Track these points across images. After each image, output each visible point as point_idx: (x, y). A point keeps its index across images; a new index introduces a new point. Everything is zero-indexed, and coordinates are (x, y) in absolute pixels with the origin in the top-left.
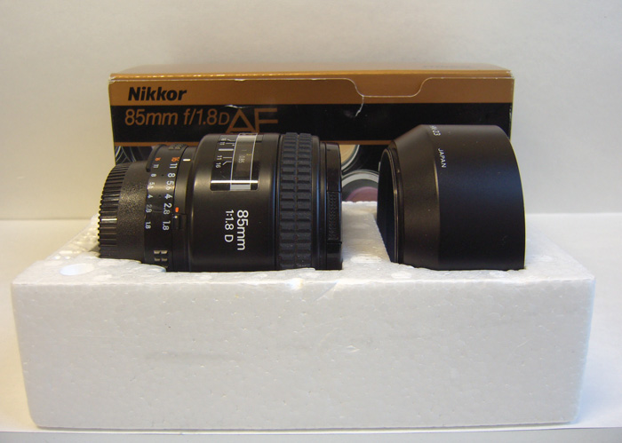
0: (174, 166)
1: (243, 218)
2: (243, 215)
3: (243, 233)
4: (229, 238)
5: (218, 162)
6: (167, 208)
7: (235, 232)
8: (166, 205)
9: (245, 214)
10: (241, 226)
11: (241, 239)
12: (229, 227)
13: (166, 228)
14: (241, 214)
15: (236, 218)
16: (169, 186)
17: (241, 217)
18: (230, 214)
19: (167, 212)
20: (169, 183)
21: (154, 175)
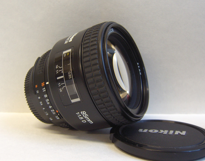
0: (44, 90)
3: (88, 119)
4: (84, 121)
5: (60, 88)
7: (84, 119)
8: (52, 111)
10: (86, 117)
13: (58, 118)
16: (48, 102)
17: (83, 114)
18: (78, 114)
19: (54, 113)
20: (47, 100)
21: (39, 98)
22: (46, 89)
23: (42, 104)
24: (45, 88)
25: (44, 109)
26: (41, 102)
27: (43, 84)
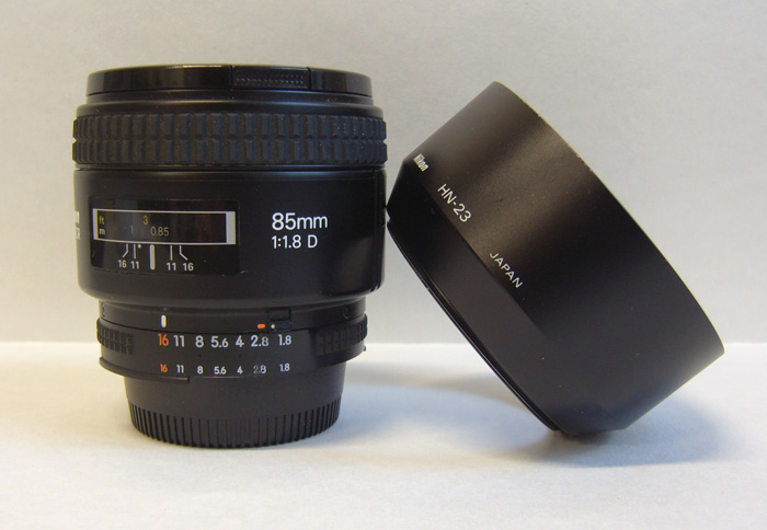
0: (180, 340)
1: (284, 221)
2: (280, 221)
3: (305, 220)
4: (313, 240)
5: (180, 267)
6: (259, 342)
7: (304, 233)
8: (253, 345)
9: (278, 217)
10: (296, 224)
11: (313, 222)
12: (297, 241)
13: (289, 339)
14: (278, 225)
15: (284, 231)
16: (220, 344)
17: (282, 224)
18: (278, 242)
19: (265, 342)
20: (215, 344)
21: (200, 370)
22: (179, 333)
23: (223, 369)
24: (176, 337)
25: (240, 371)
26: (216, 368)
27: (163, 340)
